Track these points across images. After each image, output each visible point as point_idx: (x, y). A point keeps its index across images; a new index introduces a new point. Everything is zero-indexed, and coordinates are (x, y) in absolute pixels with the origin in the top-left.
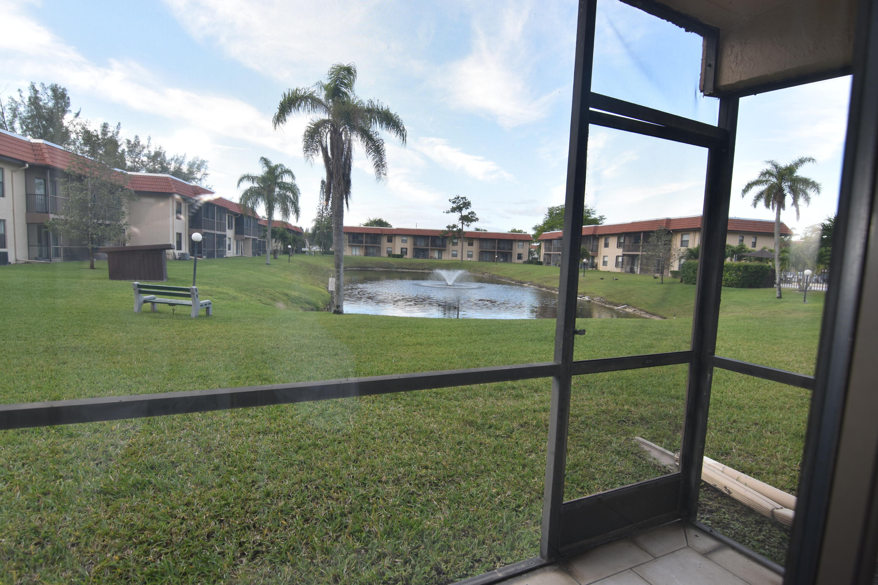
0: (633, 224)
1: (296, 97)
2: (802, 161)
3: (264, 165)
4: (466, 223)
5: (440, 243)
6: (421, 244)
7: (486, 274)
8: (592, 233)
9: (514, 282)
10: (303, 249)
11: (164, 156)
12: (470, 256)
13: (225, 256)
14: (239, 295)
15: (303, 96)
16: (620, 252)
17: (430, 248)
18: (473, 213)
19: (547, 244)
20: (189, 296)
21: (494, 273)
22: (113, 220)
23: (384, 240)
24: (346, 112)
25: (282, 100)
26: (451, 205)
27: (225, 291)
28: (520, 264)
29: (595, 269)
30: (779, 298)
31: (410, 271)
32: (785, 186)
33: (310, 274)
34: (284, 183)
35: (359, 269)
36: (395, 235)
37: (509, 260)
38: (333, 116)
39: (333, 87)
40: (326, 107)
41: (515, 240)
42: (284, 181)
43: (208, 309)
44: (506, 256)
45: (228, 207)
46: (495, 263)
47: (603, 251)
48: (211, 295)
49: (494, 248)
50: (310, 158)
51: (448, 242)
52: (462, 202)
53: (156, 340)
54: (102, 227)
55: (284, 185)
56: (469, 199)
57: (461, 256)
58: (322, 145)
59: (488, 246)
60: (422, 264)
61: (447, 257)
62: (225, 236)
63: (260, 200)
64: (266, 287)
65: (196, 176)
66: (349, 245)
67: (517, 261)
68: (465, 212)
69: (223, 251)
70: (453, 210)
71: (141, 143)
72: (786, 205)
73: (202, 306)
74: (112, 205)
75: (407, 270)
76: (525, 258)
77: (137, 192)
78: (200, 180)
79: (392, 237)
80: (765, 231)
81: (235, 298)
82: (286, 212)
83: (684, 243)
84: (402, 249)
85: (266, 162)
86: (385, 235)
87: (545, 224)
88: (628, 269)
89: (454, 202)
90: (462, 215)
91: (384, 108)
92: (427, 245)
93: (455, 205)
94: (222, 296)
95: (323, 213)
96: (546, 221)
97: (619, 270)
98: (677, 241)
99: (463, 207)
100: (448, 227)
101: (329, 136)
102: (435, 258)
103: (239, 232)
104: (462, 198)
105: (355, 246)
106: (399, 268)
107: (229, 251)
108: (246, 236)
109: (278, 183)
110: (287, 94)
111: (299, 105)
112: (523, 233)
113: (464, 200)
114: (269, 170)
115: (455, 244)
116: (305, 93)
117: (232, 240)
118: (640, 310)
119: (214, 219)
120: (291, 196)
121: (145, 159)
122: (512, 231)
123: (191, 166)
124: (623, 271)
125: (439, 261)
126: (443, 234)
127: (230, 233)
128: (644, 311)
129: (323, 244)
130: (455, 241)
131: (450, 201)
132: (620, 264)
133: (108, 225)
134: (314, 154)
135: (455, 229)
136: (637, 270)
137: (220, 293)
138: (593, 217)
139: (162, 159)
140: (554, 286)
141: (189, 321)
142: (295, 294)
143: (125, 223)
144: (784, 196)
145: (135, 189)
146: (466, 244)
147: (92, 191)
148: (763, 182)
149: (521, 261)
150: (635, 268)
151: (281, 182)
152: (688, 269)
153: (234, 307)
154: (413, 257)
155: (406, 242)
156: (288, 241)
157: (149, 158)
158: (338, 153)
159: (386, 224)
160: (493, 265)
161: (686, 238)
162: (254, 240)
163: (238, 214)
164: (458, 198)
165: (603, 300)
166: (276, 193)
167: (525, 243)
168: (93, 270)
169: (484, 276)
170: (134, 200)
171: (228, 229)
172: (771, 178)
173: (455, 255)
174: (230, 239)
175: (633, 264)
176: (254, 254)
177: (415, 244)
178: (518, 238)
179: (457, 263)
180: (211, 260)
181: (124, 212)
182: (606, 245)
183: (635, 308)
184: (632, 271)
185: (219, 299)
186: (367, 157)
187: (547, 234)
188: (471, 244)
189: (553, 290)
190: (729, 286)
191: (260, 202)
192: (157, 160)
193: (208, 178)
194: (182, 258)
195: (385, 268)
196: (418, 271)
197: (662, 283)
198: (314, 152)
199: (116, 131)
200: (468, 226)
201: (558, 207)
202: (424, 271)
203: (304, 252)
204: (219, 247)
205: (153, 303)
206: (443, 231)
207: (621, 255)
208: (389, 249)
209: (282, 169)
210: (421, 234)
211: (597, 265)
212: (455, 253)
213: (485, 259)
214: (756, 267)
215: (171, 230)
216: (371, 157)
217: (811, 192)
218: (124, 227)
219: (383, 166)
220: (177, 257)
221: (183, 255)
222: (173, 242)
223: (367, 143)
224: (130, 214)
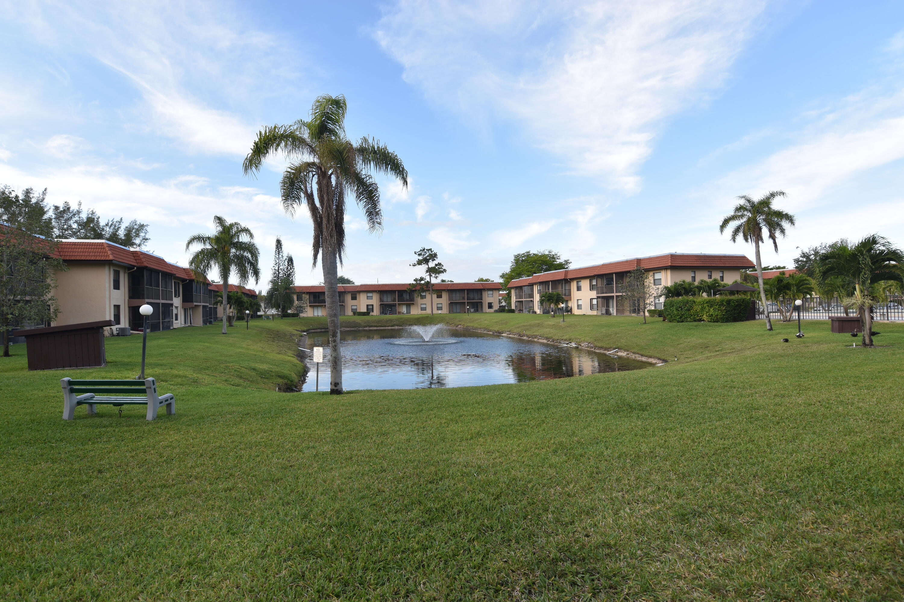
0: (604, 266)
1: (275, 136)
2: (773, 195)
3: (218, 224)
4: (433, 275)
5: (408, 297)
6: (388, 300)
7: (459, 326)
8: (563, 278)
9: (491, 333)
10: (259, 313)
11: (98, 221)
12: (439, 308)
13: (172, 328)
14: (200, 376)
15: (282, 135)
16: (594, 294)
17: (397, 303)
18: (439, 264)
19: (517, 291)
20: (143, 391)
21: (469, 324)
22: (35, 295)
23: (348, 297)
24: (338, 150)
25: (257, 140)
26: (417, 258)
27: (181, 373)
28: (492, 313)
29: (569, 313)
30: (771, 329)
31: (378, 328)
32: (760, 219)
33: (273, 341)
34: (241, 242)
35: (323, 330)
36: (360, 292)
37: (479, 310)
38: (319, 158)
39: (318, 124)
40: (311, 147)
41: (484, 290)
42: (241, 240)
43: (169, 405)
44: (477, 306)
45: (175, 273)
46: (467, 314)
47: (575, 294)
48: (166, 381)
49: (464, 298)
50: (290, 207)
51: (416, 295)
52: (428, 254)
53: (100, 472)
54: (19, 305)
55: (240, 245)
56: (435, 250)
57: (430, 308)
58: (306, 193)
59: (457, 298)
60: (391, 320)
61: (415, 311)
62: (172, 305)
63: (212, 263)
64: (229, 362)
65: (134, 241)
66: (310, 306)
67: (488, 310)
68: (432, 264)
69: (169, 321)
70: (420, 263)
71: (71, 209)
72: (763, 238)
73: (161, 403)
74: (33, 278)
75: (375, 328)
76: (496, 307)
77: (65, 261)
78: (139, 245)
79: (356, 294)
80: (730, 265)
81: (195, 382)
82: (244, 275)
83: (656, 282)
84: (367, 306)
85: (220, 220)
86: (349, 292)
87: (513, 270)
88: (604, 312)
89: (419, 255)
90: (429, 267)
91: (380, 147)
92: (394, 300)
93: (421, 258)
94: (179, 380)
95: (279, 273)
96: (513, 268)
97: (595, 313)
98: (649, 280)
99: (429, 259)
100: (416, 280)
101: (315, 179)
102: (403, 313)
103: (187, 299)
104: (428, 250)
105: (317, 306)
106: (366, 327)
107: (176, 322)
108: (195, 304)
109: (234, 244)
110: (263, 133)
111: (278, 145)
112: (490, 282)
113: (430, 252)
114: (224, 229)
115: (423, 297)
116: (285, 131)
117: (179, 308)
118: (634, 353)
119: (159, 287)
120: (250, 256)
121: (75, 226)
122: (479, 281)
123: (129, 231)
124: (600, 313)
125: (408, 316)
126: (411, 287)
127: (177, 302)
128: (638, 354)
129: (281, 307)
130: (424, 294)
131: (415, 253)
132: (595, 307)
133: (28, 302)
134: (294, 203)
135: (423, 282)
136: (613, 310)
137: (177, 376)
138: (558, 261)
139: (95, 225)
140: (535, 334)
141: (146, 428)
142: (264, 367)
143: (50, 297)
144: (760, 229)
145: (62, 258)
146: (435, 296)
147: (7, 262)
148: (739, 216)
149: (492, 310)
150: (611, 309)
151: (237, 242)
152: (671, 307)
153: (198, 395)
154: (380, 313)
155: (371, 298)
156: (245, 307)
157: (79, 225)
158: (328, 200)
159: (348, 281)
160: (465, 316)
161: (658, 276)
162: (204, 307)
163: (186, 280)
164: (424, 250)
165: (592, 345)
166: (231, 254)
167: (494, 292)
168: (8, 358)
169: (457, 328)
170: (62, 270)
171: (175, 297)
172: (746, 213)
173: (424, 309)
174: (177, 307)
175: (608, 306)
176: (205, 322)
177: (381, 300)
178: (487, 287)
179: (427, 317)
180: (157, 333)
181: (50, 285)
182: (579, 289)
183: (628, 351)
184: (608, 313)
185: (177, 385)
186: (358, 204)
187: (516, 282)
188: (439, 296)
189: (535, 338)
190: (714, 322)
191: (213, 265)
192: (89, 227)
193: (148, 243)
194: (122, 333)
195: (351, 327)
196: (386, 328)
197: (645, 323)
198: (294, 200)
199: (41, 198)
200: (436, 278)
201: (524, 254)
202: (393, 328)
203: (260, 316)
204: (164, 318)
205: (91, 404)
206: (410, 284)
207: (596, 297)
208: (354, 307)
209: (237, 228)
210: (387, 289)
211: (571, 309)
212: (424, 306)
213: (455, 311)
214: (737, 301)
215: (107, 303)
216: (362, 204)
217: (785, 224)
218: (50, 303)
219: (377, 214)
220: (115, 332)
221: (122, 330)
222: (109, 316)
223: (358, 187)
224: (56, 287)
